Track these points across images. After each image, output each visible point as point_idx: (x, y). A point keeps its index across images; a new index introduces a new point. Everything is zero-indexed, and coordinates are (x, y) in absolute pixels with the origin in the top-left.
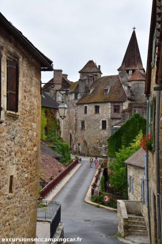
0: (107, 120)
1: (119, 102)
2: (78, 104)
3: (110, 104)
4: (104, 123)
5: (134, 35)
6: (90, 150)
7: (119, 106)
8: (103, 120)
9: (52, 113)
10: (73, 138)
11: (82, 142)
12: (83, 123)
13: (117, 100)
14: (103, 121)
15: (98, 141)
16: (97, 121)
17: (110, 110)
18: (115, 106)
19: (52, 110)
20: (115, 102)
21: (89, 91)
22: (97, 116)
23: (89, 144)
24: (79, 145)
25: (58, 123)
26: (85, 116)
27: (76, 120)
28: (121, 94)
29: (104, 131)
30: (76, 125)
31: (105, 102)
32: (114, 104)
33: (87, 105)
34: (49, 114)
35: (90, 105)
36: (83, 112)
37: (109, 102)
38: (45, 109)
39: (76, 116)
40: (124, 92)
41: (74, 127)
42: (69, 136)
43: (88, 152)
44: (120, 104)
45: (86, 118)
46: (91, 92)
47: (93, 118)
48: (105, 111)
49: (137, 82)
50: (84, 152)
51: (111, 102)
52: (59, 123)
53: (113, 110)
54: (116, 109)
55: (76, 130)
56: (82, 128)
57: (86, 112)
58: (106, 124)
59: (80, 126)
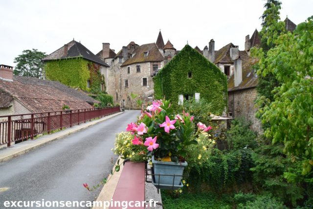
0: (147, 78)
1: (157, 62)
2: (122, 66)
3: (149, 63)
4: (145, 80)
5: (160, 33)
6: (133, 104)
7: (157, 65)
8: (144, 77)
9: (96, 68)
10: (119, 96)
11: (126, 98)
12: (127, 81)
13: (155, 60)
14: (144, 79)
15: (140, 96)
16: (139, 79)
17: (149, 69)
18: (153, 65)
19: (96, 65)
20: (154, 62)
21: (131, 55)
22: (139, 74)
23: (131, 99)
24: (124, 101)
25: (102, 78)
26: (128, 75)
27: (121, 80)
28: (159, 56)
29: (144, 87)
30: (121, 84)
31: (145, 62)
32: (153, 64)
33: (130, 66)
34: (92, 67)
35: (132, 65)
36: (127, 72)
37: (149, 62)
38: (88, 62)
39: (120, 76)
40: (161, 54)
41: (119, 86)
42: (116, 95)
43: (131, 106)
44: (158, 64)
45: (129, 77)
46: (133, 56)
47: (135, 76)
48: (145, 70)
49: (169, 50)
50: (128, 106)
51: (151, 62)
52: (104, 78)
53: (152, 69)
54: (155, 68)
55: (121, 88)
56: (126, 87)
57: (129, 72)
58: (146, 81)
59: (124, 85)
